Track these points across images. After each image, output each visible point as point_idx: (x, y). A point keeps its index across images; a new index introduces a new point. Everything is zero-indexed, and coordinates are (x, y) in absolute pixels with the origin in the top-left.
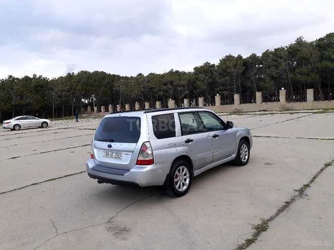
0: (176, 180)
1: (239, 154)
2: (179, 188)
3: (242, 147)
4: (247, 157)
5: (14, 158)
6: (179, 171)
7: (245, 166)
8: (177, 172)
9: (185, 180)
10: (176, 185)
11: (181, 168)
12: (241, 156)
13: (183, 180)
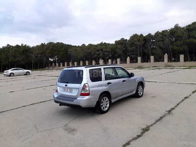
0: (101, 104)
1: (137, 91)
2: (104, 109)
3: (139, 87)
4: (142, 93)
5: (12, 92)
6: (103, 100)
7: (141, 98)
8: (102, 100)
9: (107, 104)
10: (102, 107)
11: (105, 98)
12: (138, 92)
13: (105, 104)
